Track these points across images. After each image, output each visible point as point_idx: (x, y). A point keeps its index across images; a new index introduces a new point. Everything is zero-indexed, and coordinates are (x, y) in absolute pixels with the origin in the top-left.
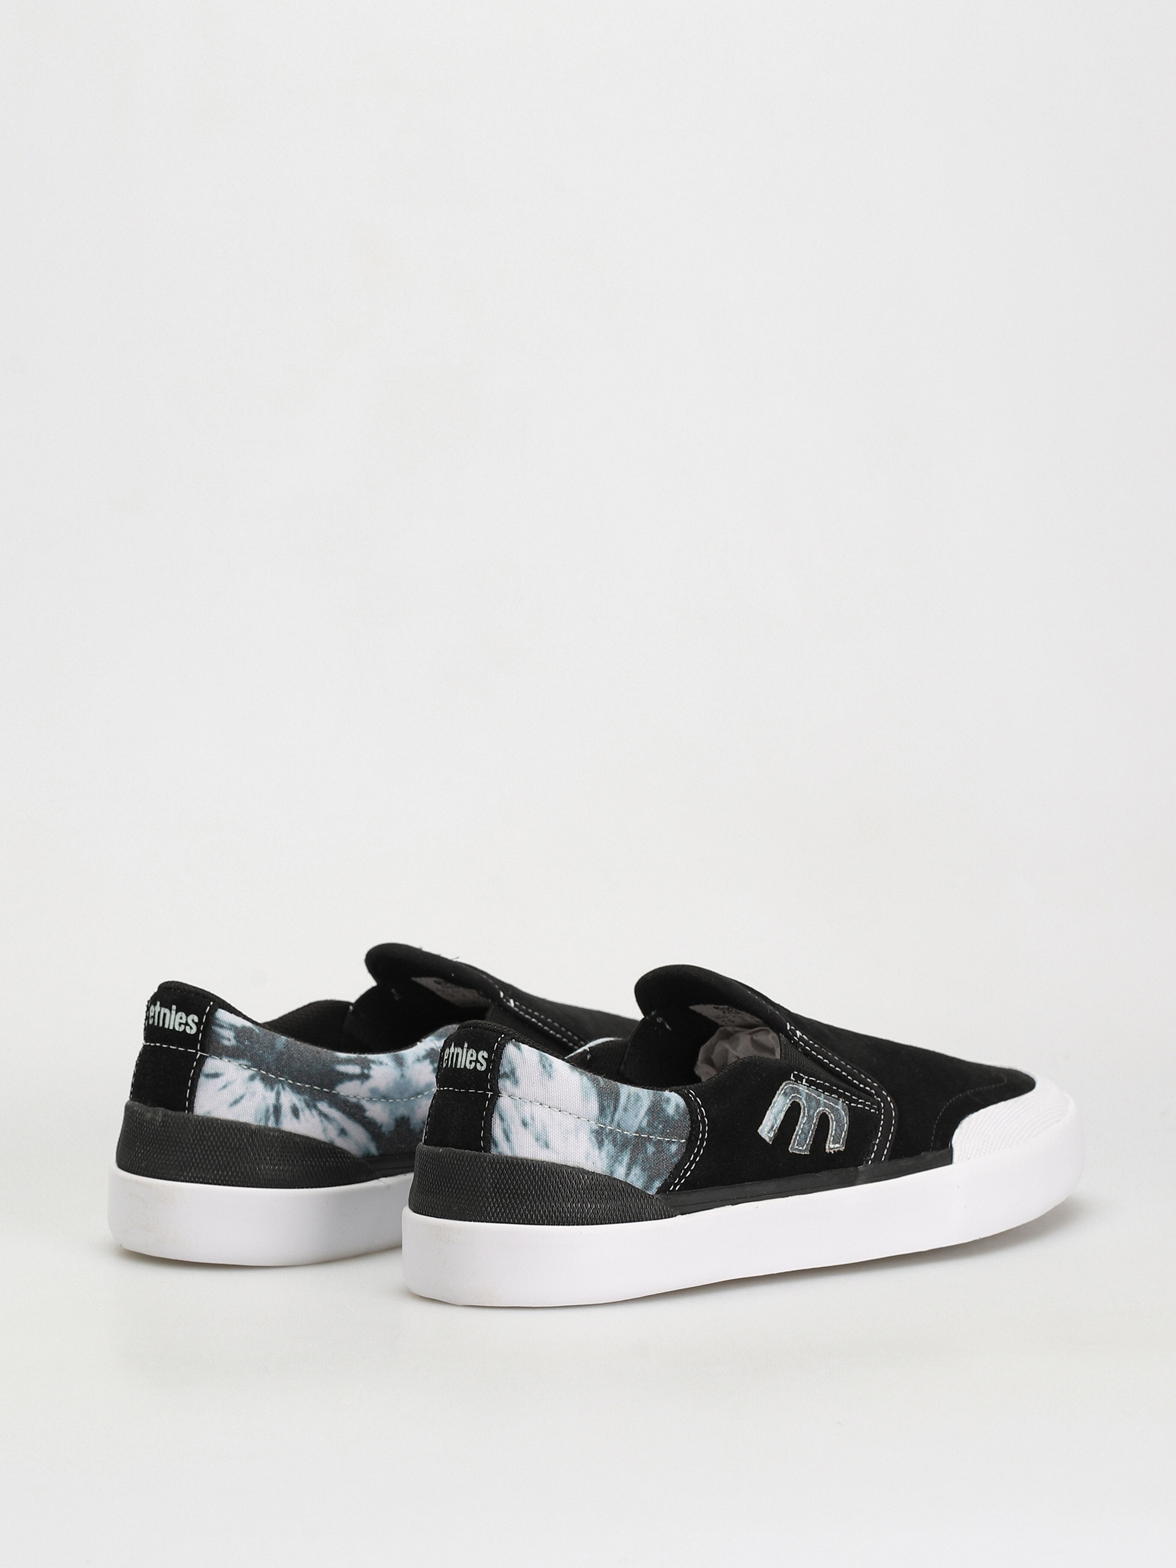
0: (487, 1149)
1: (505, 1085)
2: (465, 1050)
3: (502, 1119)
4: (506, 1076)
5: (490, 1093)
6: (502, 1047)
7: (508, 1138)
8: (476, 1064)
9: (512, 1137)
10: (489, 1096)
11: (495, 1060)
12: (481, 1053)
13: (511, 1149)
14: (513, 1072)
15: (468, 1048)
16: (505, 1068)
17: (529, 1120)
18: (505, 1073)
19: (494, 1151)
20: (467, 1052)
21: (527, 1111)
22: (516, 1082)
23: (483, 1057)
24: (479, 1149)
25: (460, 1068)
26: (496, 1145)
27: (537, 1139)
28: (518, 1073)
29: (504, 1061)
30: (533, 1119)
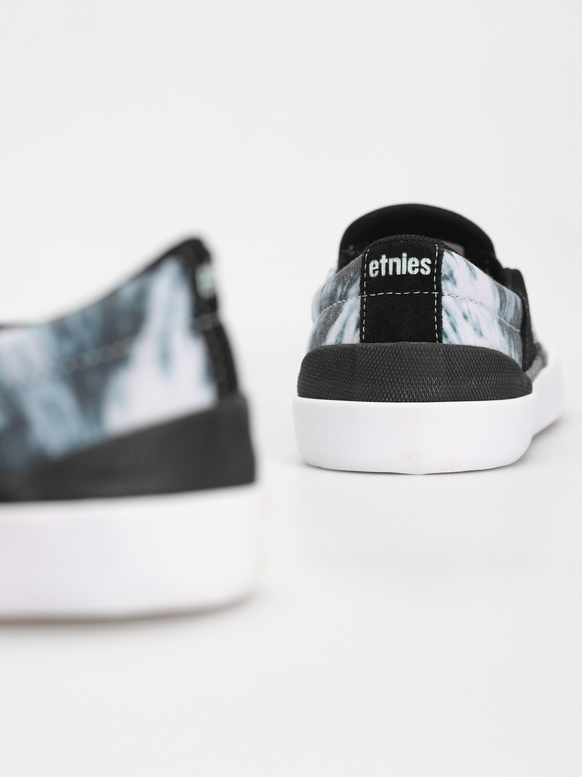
0: (440, 340)
1: (446, 286)
2: (404, 260)
3: (448, 314)
4: (446, 278)
5: (436, 293)
6: (441, 255)
7: (455, 330)
8: (420, 269)
9: (458, 328)
10: (436, 296)
11: (436, 266)
12: (423, 261)
13: (459, 338)
14: (451, 274)
15: (408, 258)
16: (444, 271)
17: (467, 314)
18: (445, 276)
19: (445, 341)
20: (407, 260)
21: (466, 306)
22: (455, 283)
23: (426, 263)
24: (434, 340)
25: (401, 275)
26: (446, 337)
27: (475, 329)
28: (456, 275)
29: (444, 267)
30: (469, 312)
